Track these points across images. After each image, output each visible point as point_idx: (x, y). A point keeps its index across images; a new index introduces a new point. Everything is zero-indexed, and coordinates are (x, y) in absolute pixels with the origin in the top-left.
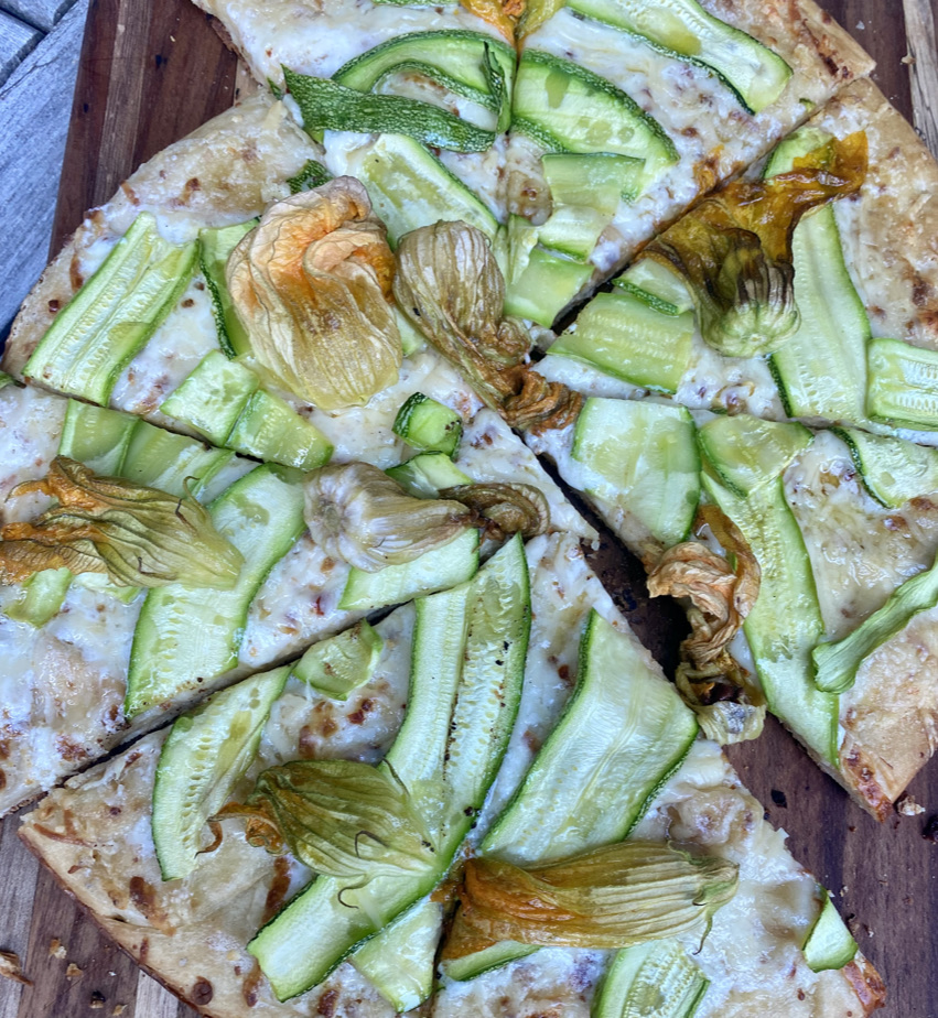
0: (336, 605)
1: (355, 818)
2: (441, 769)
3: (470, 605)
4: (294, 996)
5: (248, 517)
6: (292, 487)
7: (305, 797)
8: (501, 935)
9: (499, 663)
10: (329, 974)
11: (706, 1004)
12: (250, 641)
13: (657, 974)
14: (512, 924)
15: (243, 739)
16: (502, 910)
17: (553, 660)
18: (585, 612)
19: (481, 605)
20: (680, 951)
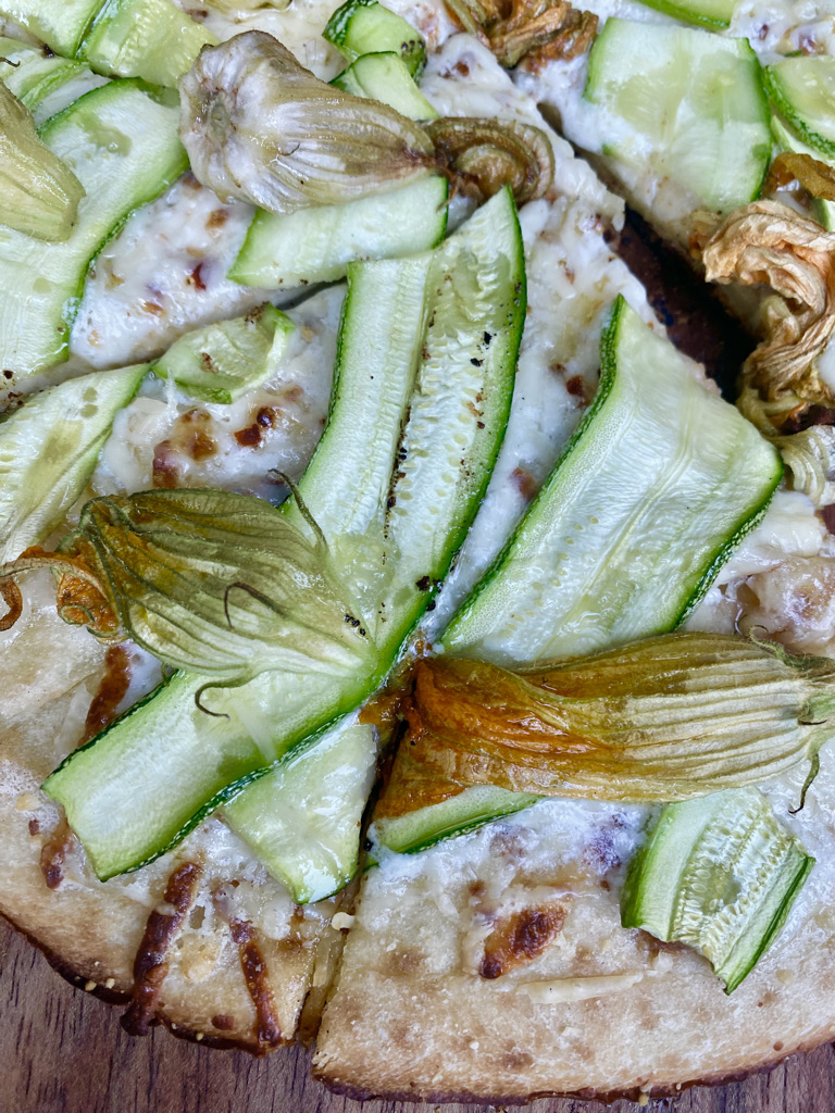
0: (225, 273)
1: (233, 569)
2: (381, 520)
3: (433, 284)
4: (125, 872)
5: (99, 146)
6: (170, 110)
7: (151, 540)
8: (472, 776)
9: (476, 362)
10: (183, 835)
11: (807, 897)
12: (90, 321)
13: (728, 846)
14: (492, 758)
15: (67, 460)
16: (476, 733)
17: (557, 369)
18: (609, 301)
19: (449, 284)
20: (764, 810)
